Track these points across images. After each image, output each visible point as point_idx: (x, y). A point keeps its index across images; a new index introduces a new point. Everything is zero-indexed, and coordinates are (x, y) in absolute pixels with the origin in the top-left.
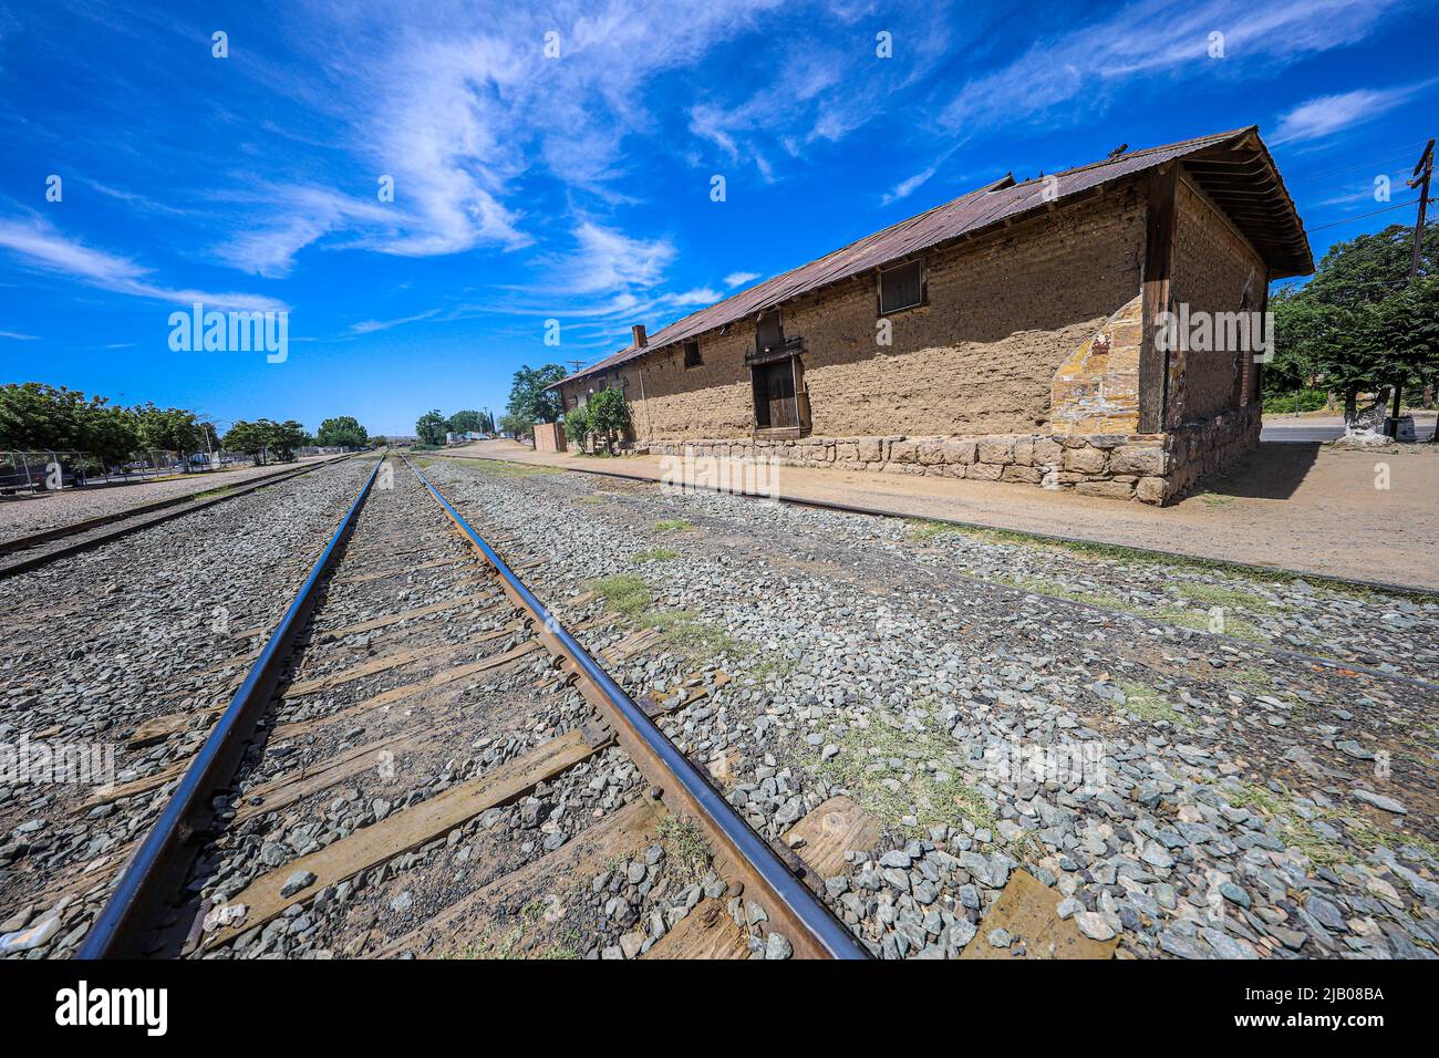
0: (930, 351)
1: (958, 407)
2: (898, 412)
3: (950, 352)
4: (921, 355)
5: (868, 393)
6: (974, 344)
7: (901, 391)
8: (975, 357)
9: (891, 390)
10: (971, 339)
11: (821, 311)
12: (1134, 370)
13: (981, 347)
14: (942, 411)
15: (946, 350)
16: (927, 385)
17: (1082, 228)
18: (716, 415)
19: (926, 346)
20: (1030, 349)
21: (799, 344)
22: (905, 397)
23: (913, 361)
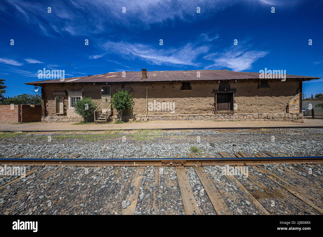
0: (267, 97)
1: (271, 108)
2: (259, 108)
3: (270, 98)
4: (265, 97)
5: (252, 104)
6: (274, 97)
7: (260, 104)
8: (274, 99)
9: (258, 103)
10: (274, 96)
11: (243, 84)
12: (299, 104)
13: (276, 98)
14: (268, 108)
15: (269, 97)
16: (266, 103)
17: (292, 83)
18: (194, 106)
19: (266, 96)
20: (283, 99)
21: (235, 90)
22: (260, 105)
23: (263, 98)
